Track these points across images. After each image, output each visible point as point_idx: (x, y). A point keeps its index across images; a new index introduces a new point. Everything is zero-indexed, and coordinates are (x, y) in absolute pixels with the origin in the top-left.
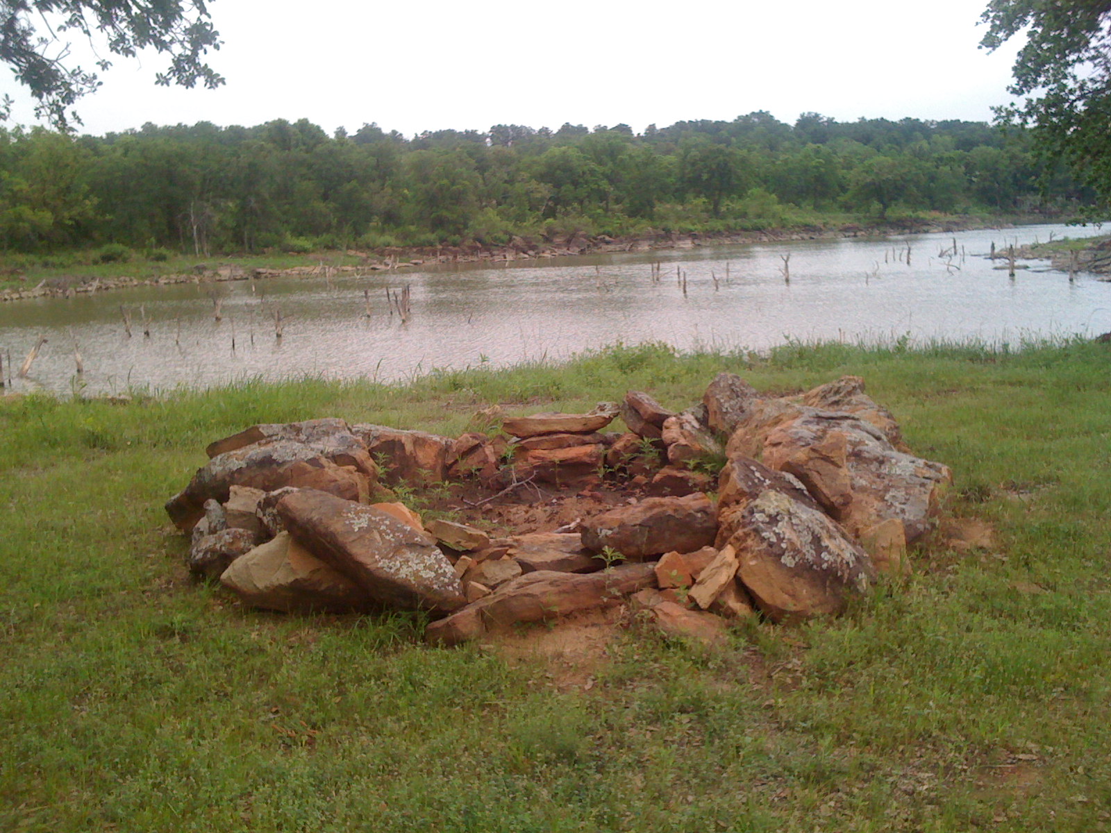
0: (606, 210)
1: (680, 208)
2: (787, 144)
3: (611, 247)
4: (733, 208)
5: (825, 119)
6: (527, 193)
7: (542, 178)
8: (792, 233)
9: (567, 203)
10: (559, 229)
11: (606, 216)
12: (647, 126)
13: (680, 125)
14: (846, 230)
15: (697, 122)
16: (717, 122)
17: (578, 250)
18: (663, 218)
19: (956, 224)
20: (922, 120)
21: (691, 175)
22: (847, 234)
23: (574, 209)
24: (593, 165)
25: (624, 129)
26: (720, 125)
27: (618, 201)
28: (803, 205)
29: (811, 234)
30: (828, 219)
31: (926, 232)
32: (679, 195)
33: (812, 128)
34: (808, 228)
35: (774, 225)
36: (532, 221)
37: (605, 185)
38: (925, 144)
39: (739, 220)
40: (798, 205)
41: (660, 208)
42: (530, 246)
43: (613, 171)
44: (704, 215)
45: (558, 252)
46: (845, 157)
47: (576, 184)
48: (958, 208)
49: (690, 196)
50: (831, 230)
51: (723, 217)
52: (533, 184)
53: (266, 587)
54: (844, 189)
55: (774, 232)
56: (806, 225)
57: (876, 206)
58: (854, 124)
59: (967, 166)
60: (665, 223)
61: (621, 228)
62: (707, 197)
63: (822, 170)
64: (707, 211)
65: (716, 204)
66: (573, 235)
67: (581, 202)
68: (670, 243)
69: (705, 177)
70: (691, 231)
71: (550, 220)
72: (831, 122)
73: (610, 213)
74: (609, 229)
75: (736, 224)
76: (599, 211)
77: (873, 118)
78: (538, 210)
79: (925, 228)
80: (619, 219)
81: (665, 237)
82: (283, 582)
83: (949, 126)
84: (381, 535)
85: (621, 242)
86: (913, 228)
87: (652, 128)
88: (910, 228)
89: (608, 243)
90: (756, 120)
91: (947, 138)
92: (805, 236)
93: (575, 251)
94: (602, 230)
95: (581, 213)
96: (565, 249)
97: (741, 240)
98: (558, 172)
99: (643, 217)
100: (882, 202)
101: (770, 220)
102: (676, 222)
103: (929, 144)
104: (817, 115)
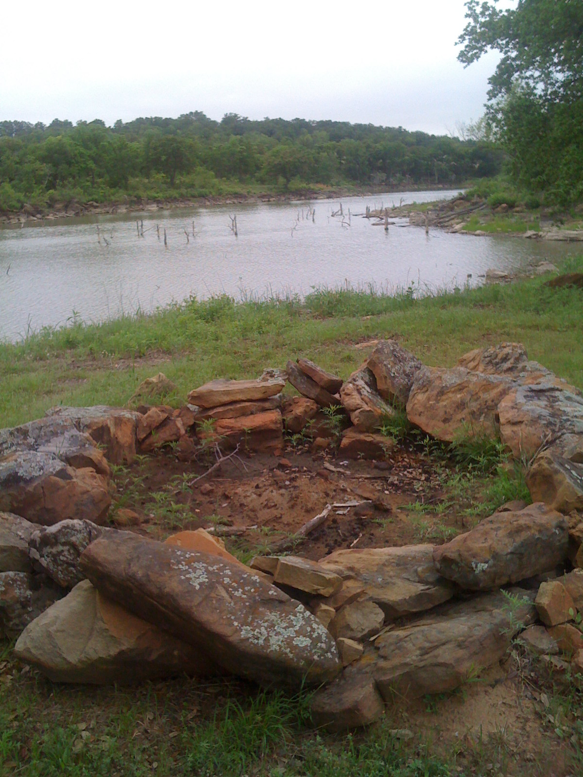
0: (93, 183)
1: (146, 181)
2: (216, 135)
3: (98, 210)
4: (184, 182)
5: (242, 118)
6: (33, 171)
7: (43, 159)
8: (226, 199)
9: (63, 179)
10: (58, 198)
11: (93, 188)
12: (115, 121)
13: (140, 121)
14: (263, 196)
15: (152, 118)
16: (166, 119)
17: (74, 213)
18: (135, 188)
19: (334, 192)
20: (307, 120)
21: (154, 157)
22: (264, 200)
23: (69, 182)
24: (82, 150)
25: (98, 123)
26: (168, 121)
27: (100, 176)
28: (232, 179)
29: (239, 200)
30: (250, 189)
31: (316, 198)
32: (145, 171)
33: (233, 125)
34: (237, 195)
35: (214, 194)
36: (38, 192)
37: (91, 164)
38: (309, 136)
39: (189, 190)
40: (228, 179)
41: (133, 181)
42: (37, 211)
43: (97, 154)
44: (164, 186)
45: (60, 215)
46: (258, 145)
47: (69, 164)
48: (333, 181)
49: (153, 172)
50: (252, 197)
51: (178, 188)
52: (38, 164)
53: (81, 661)
54: (258, 168)
55: (214, 199)
56: (236, 193)
57: (282, 180)
58: (261, 122)
59: (338, 152)
60: (136, 193)
61: (104, 196)
62: (164, 173)
63: (245, 154)
64: (166, 183)
65: (172, 178)
66: (70, 202)
67: (74, 177)
68: (141, 206)
69: (164, 158)
70: (156, 197)
71: (51, 191)
72: (245, 120)
73: (95, 185)
74: (95, 197)
75: (187, 193)
76: (88, 184)
77: (274, 118)
78: (42, 183)
79: (315, 196)
80: (102, 189)
81: (137, 202)
82: (103, 654)
83: (325, 125)
84: (227, 591)
85: (105, 206)
86: (307, 196)
87: (119, 122)
88: (305, 195)
89: (96, 207)
90: (194, 118)
91: (324, 133)
92: (235, 201)
93: (71, 214)
94: (90, 198)
95: (75, 186)
96: (64, 213)
97: (191, 204)
98: (56, 155)
99: (120, 188)
100: (286, 177)
101: (211, 190)
102: (145, 191)
103: (312, 136)
104: (236, 115)
